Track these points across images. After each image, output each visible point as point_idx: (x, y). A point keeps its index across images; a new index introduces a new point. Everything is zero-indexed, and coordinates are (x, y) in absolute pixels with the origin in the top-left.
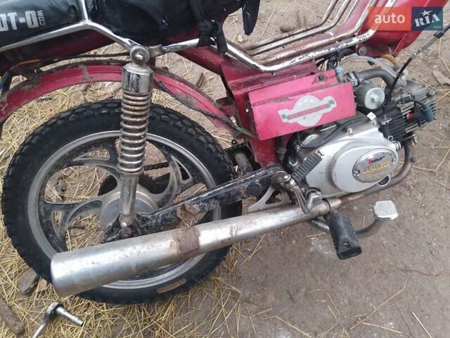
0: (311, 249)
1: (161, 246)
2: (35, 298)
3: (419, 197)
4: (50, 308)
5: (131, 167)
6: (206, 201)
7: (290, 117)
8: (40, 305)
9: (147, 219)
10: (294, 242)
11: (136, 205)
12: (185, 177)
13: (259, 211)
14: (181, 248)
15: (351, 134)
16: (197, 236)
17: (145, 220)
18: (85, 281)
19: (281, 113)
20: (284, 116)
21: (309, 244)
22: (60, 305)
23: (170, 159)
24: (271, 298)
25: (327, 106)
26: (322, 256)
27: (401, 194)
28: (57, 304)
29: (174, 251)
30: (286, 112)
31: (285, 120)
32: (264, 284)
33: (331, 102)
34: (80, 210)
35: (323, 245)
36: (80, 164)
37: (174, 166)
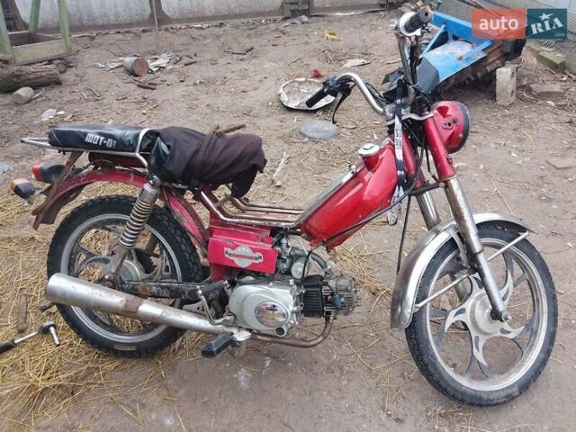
0: (235, 376)
1: (115, 299)
2: (44, 314)
3: (345, 382)
4: (47, 323)
5: (125, 241)
6: (162, 287)
7: (230, 255)
8: (44, 319)
9: (124, 283)
10: (228, 365)
11: (121, 270)
12: (167, 270)
13: (191, 311)
14: (126, 306)
15: (271, 287)
16: (140, 304)
17: (123, 283)
18: (63, 295)
19: (226, 249)
20: (227, 253)
21: (237, 372)
22: (54, 326)
23: (162, 253)
24: (182, 392)
25: (256, 259)
26: (238, 383)
27: (333, 372)
28: (52, 323)
29: (121, 306)
30: (230, 251)
31: (227, 256)
32: (185, 382)
33: (260, 257)
34: (95, 260)
35: (246, 377)
36: (109, 230)
37: (162, 258)
